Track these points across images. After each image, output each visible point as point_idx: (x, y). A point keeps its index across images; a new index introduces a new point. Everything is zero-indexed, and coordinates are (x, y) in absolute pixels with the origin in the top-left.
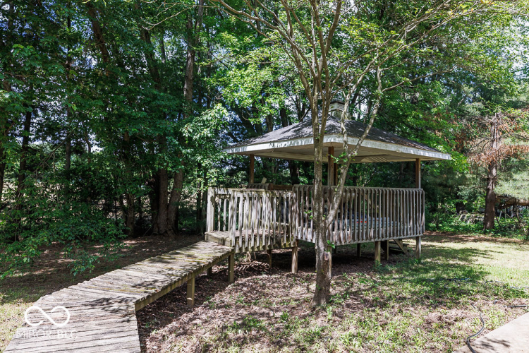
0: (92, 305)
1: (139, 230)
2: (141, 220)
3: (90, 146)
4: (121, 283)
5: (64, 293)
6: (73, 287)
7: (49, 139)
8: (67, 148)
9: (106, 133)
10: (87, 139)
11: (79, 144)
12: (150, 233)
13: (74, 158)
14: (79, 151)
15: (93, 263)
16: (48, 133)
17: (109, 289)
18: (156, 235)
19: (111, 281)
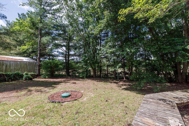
0: (160, 100)
1: (170, 81)
2: (171, 78)
3: (151, 58)
4: (169, 96)
5: (152, 95)
6: (154, 94)
7: (141, 57)
8: (145, 59)
9: (155, 54)
10: (150, 56)
11: (148, 58)
12: (175, 82)
13: (147, 61)
14: (148, 59)
15: (159, 89)
16: (141, 56)
17: (165, 97)
18: (178, 83)
19: (165, 95)
